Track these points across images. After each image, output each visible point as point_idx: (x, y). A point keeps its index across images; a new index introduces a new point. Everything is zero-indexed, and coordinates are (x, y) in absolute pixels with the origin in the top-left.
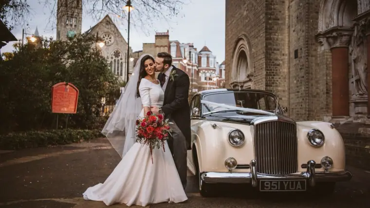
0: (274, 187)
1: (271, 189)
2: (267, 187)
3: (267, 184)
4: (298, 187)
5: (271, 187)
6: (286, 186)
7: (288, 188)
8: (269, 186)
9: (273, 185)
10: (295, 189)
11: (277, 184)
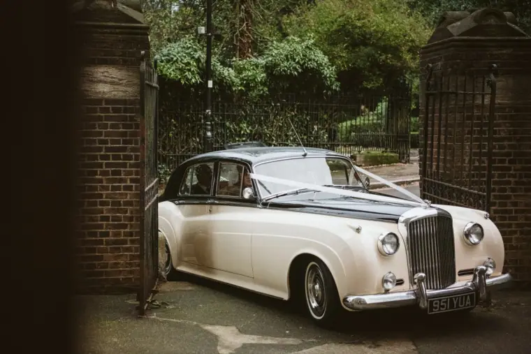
0: (443, 307)
1: (440, 310)
2: (436, 308)
3: (436, 304)
4: (467, 303)
5: (440, 306)
6: (455, 303)
7: (458, 307)
8: (438, 306)
9: (442, 304)
10: (465, 306)
11: (446, 302)
